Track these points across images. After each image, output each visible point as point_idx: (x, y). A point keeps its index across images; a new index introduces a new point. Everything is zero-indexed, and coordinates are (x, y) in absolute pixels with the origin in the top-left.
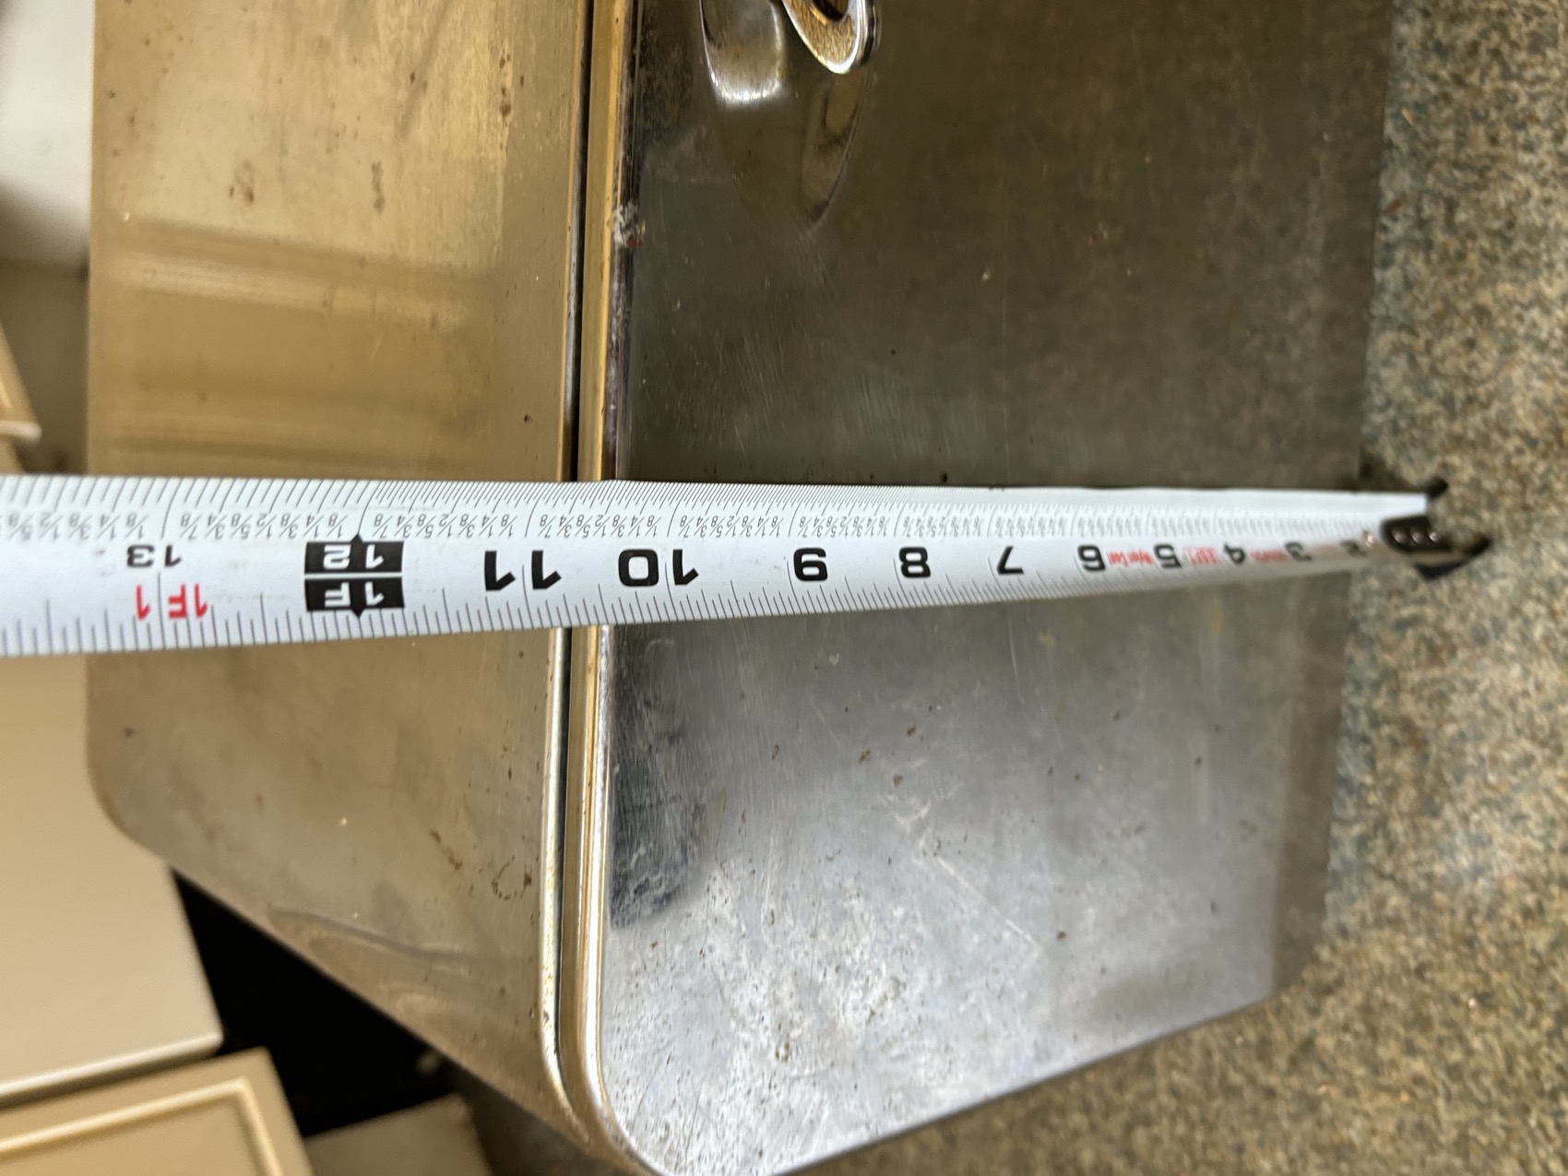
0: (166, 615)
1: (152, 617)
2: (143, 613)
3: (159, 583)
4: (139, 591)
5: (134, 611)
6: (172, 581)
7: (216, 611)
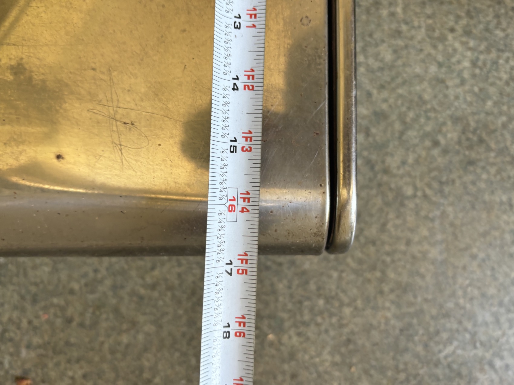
0: (255, 20)
1: (256, 24)
2: (254, 26)
3: (245, 21)
4: (247, 27)
5: (253, 29)
6: (245, 17)
7: (255, 5)
